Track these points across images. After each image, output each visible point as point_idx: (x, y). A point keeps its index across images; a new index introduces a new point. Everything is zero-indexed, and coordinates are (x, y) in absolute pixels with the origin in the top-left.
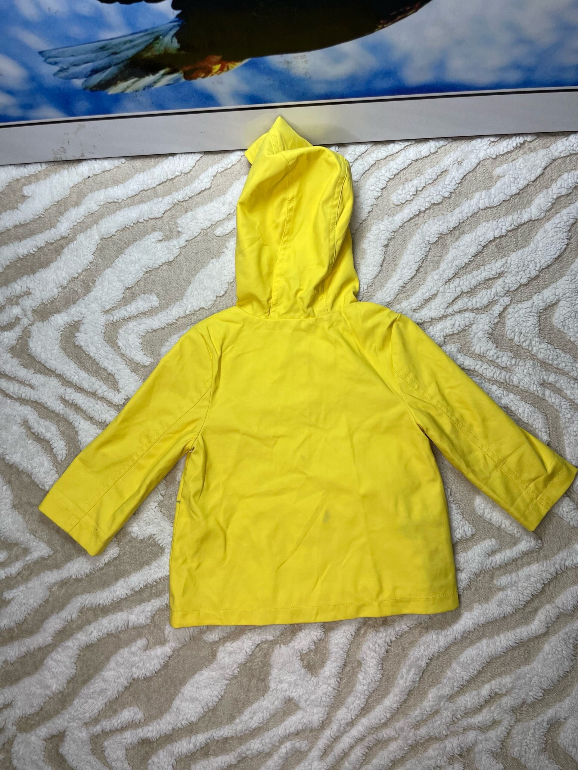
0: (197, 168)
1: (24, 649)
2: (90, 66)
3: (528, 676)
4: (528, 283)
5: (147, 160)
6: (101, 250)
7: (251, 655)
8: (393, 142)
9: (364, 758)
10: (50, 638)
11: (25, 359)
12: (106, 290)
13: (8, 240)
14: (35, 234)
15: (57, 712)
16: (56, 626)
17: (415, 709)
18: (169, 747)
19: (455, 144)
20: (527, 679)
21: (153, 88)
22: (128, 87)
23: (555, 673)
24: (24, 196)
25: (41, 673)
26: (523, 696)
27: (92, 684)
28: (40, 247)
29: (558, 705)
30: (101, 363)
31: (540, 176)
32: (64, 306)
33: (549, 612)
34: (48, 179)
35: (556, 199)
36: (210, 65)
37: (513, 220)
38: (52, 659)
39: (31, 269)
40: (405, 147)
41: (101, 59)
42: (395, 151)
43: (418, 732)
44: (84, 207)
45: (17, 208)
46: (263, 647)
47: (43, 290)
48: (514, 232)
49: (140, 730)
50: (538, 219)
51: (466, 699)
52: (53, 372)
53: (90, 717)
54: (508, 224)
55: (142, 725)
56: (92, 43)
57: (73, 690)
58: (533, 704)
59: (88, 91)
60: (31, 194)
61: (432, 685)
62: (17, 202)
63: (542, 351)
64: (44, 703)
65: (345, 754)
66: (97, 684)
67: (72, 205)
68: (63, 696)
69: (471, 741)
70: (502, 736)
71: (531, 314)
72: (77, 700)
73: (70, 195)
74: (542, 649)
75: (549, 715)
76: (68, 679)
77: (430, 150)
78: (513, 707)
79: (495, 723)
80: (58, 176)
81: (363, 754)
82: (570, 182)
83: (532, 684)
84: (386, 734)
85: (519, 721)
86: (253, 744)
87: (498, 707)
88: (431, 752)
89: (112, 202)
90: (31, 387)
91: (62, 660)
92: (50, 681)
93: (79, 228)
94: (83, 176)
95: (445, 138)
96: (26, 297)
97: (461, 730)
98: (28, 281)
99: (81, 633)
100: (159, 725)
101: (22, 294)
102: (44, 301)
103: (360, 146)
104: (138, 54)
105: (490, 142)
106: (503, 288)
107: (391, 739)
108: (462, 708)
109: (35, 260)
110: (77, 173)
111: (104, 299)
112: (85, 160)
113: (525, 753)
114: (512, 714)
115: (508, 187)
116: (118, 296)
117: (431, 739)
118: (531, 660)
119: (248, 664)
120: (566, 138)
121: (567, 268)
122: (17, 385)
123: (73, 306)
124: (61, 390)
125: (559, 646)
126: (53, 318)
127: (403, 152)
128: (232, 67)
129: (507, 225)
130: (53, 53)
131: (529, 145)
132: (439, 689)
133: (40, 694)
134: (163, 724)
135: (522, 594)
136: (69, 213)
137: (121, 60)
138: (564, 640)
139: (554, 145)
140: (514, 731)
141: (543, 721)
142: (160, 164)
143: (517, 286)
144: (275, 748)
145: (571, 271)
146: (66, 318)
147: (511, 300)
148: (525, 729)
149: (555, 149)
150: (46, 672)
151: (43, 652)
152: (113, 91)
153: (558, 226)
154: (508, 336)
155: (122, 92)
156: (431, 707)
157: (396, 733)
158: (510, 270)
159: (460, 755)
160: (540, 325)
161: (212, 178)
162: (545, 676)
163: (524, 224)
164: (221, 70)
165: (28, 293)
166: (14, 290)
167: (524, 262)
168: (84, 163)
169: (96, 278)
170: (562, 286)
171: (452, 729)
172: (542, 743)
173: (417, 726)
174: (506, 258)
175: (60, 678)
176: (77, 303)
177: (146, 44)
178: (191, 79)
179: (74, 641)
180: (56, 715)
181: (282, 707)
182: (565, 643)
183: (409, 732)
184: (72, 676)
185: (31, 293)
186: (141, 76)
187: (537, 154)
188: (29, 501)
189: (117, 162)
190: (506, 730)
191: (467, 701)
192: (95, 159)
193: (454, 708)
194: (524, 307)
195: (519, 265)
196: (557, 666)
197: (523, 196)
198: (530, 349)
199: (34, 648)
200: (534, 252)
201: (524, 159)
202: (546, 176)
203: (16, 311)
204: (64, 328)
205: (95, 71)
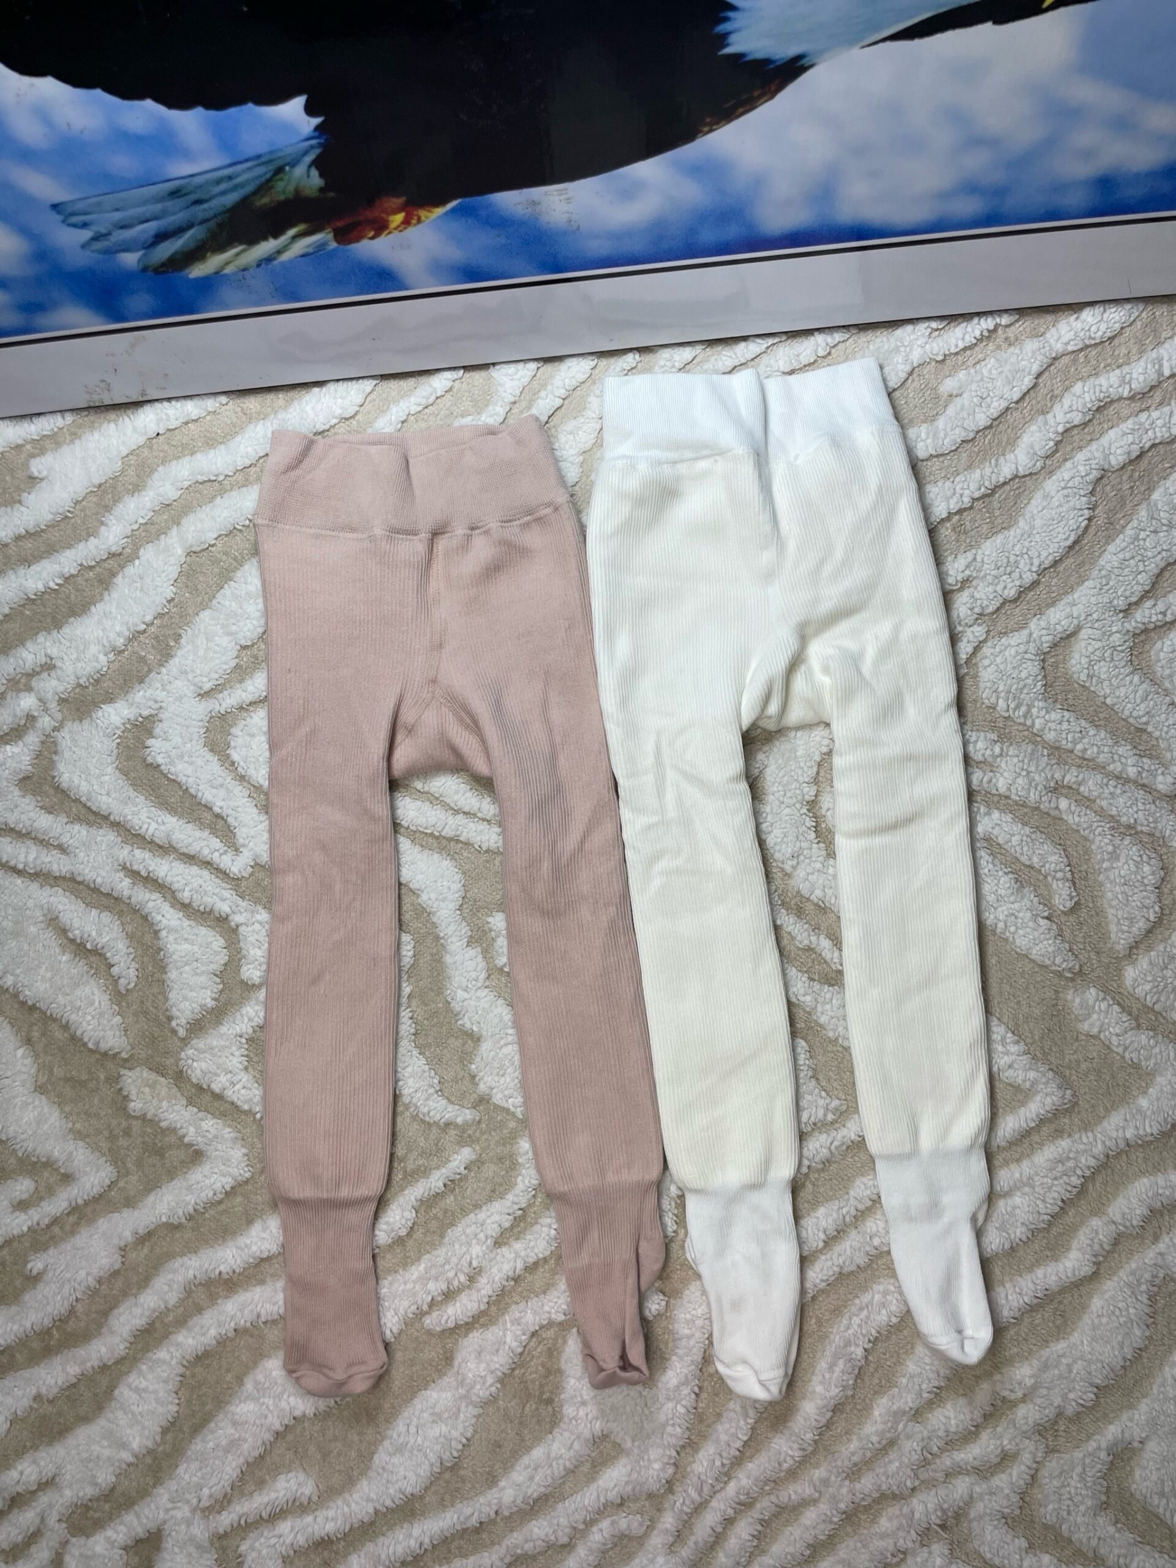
0: (367, 407)
1: (74, 1370)
2: (152, 227)
3: (1064, 1360)
4: (1019, 597)
5: (270, 397)
6: (188, 576)
7: (521, 1354)
8: (745, 338)
9: (755, 1544)
10: (122, 1347)
11: (48, 797)
12: (201, 653)
13: (5, 564)
14: (57, 552)
15: (144, 1493)
16: (133, 1322)
17: (848, 1440)
18: (370, 1547)
19: (864, 338)
20: (1062, 1368)
21: (275, 262)
22: (227, 263)
23: (1116, 1353)
24: (32, 478)
25: (111, 1416)
26: (1058, 1401)
27: (212, 1432)
28: (67, 575)
29: (1125, 1416)
30: (200, 794)
31: (1028, 392)
32: (121, 688)
33: (1097, 1233)
34: (77, 442)
35: (1062, 434)
36: (384, 215)
37: (982, 477)
38: (129, 1386)
39: (53, 618)
40: (768, 348)
41: (173, 214)
42: (750, 356)
43: (858, 1486)
44: (151, 493)
45: (20, 502)
46: (544, 1336)
47: (78, 660)
48: (987, 500)
49: (309, 1519)
50: (1031, 474)
51: (947, 1413)
52: (106, 818)
53: (210, 1496)
54: (973, 486)
55: (315, 1507)
56: (154, 184)
57: (174, 1444)
58: (1077, 1418)
59: (150, 273)
60: (45, 473)
61: (880, 1390)
62: (19, 490)
63: (1053, 725)
64: (118, 1476)
65: (718, 1539)
66: (221, 1431)
67: (128, 491)
68: (155, 1459)
69: (962, 1497)
70: (1022, 1482)
71: (1026, 656)
72: (185, 1465)
73: (123, 471)
74: (1088, 1306)
75: (1110, 1437)
76: (164, 1423)
77: (816, 351)
78: (1039, 1425)
79: (1006, 1459)
80: (96, 435)
81: (753, 1536)
82: (1088, 399)
83: (1072, 1376)
84: (795, 1492)
85: (1053, 1451)
86: (536, 1530)
87: (1011, 1426)
88: (885, 1524)
89: (205, 481)
90: (62, 849)
91: (151, 1388)
92: (128, 1431)
93: (143, 534)
94: (145, 434)
95: (843, 327)
96: (45, 675)
97: (940, 1476)
98: (48, 644)
99: (184, 1332)
100: (349, 1506)
101: (37, 669)
102: (81, 681)
103: (681, 349)
104: (245, 202)
105: (929, 330)
106: (971, 609)
107: (805, 1503)
108: (941, 1433)
109: (59, 602)
110: (135, 429)
111: (198, 672)
112: (149, 401)
113: (1069, 1513)
114: (1038, 1437)
115: (969, 415)
116: (226, 663)
117: (885, 1498)
118: (1069, 1330)
119: (517, 1372)
120: (1076, 316)
121: (1092, 564)
122: (34, 848)
123: (137, 687)
124: (124, 853)
125: (1120, 1298)
126: (100, 713)
127: (764, 357)
128: (427, 217)
129: (972, 488)
130: (80, 206)
131: (1005, 332)
132: (894, 1397)
133: (109, 1458)
134: (357, 1503)
135: (1044, 1201)
136: (121, 506)
137: (211, 213)
138: (1129, 1285)
139: (1053, 331)
140: (1044, 1472)
141: (1099, 1448)
142: (296, 402)
143: (998, 605)
144: (578, 1533)
145: (1100, 570)
146: (126, 712)
147: (988, 632)
148: (1065, 1468)
149: (1055, 338)
150: (120, 1414)
151: (110, 1375)
152: (198, 271)
153: (1070, 484)
154: (986, 701)
155: (217, 273)
156: (881, 1434)
157: (816, 1490)
158: (982, 573)
159: (943, 1527)
160: (1045, 677)
161: (399, 426)
162: (1098, 1360)
163: (1005, 483)
164: (406, 222)
165: (49, 667)
166: (21, 662)
167: (1008, 558)
168: (148, 409)
169: (181, 631)
170: (1084, 600)
171: (924, 1475)
172: (1100, 1492)
173: (854, 1473)
174: (974, 551)
175: (146, 1423)
176: (147, 679)
177: (258, 182)
178: (350, 242)
179: (172, 1349)
180: (142, 1498)
181: (587, 1451)
182: (1133, 1293)
183: (840, 1486)
184: (170, 1419)
185: (54, 667)
186: (252, 240)
187: (1021, 349)
188: (68, 1076)
189: (211, 404)
190: (1027, 1471)
191: (949, 1418)
192: (169, 399)
193: (925, 1433)
194: (1013, 643)
195: (999, 564)
196: (1120, 1338)
197: (999, 429)
198: (1029, 723)
199: (93, 1367)
200: (1026, 536)
201: (997, 360)
202: (1042, 391)
203: (27, 702)
204: (123, 732)
205: (161, 237)
